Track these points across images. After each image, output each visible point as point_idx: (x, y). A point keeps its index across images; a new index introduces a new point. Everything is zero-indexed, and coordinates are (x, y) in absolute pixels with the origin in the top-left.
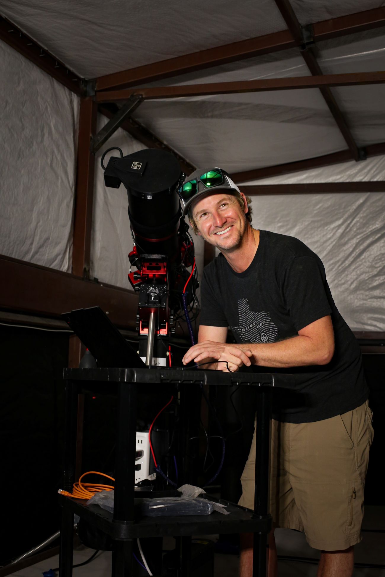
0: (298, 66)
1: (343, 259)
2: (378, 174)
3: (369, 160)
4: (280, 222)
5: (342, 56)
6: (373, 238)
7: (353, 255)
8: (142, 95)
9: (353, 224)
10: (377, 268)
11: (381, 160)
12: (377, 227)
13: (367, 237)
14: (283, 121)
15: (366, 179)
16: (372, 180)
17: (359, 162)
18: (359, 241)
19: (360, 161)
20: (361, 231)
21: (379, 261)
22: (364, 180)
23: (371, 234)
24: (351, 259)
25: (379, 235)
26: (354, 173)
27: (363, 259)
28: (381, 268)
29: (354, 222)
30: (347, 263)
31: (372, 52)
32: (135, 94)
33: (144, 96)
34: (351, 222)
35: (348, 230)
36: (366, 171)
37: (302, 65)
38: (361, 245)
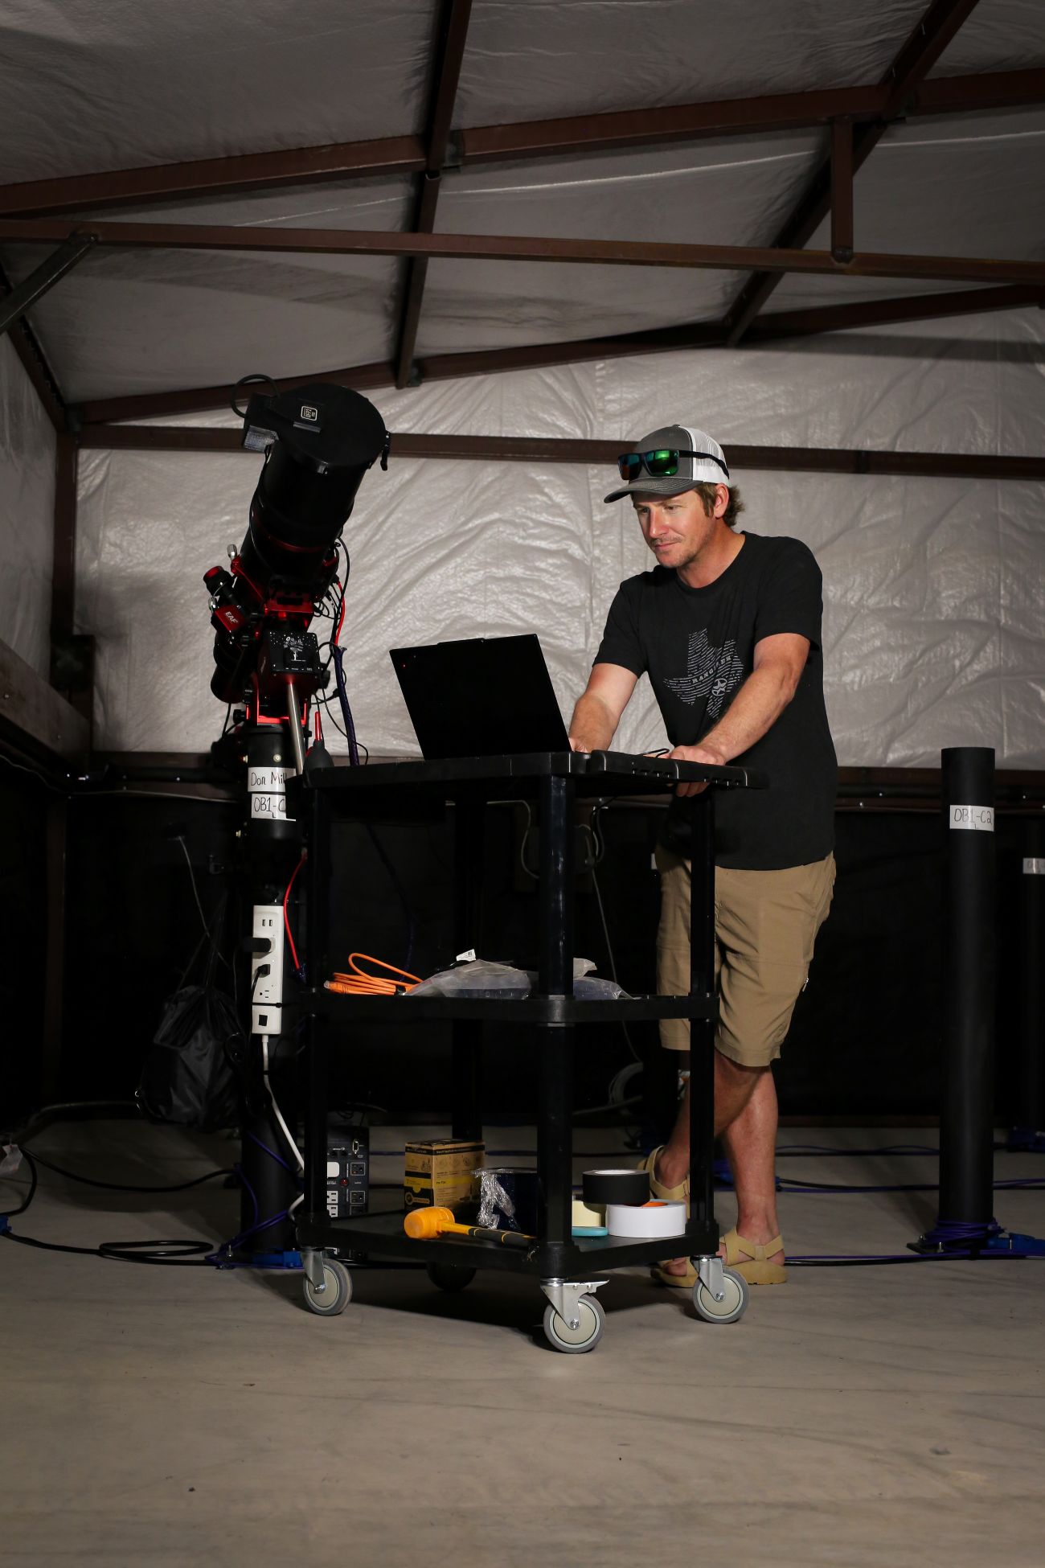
0: (390, 200)
1: (367, 601)
2: (444, 419)
3: (425, 387)
4: (227, 514)
5: (481, 189)
6: (432, 558)
7: (388, 592)
8: (96, 236)
9: (387, 525)
10: (439, 621)
11: (450, 388)
12: (441, 535)
13: (419, 555)
14: (299, 300)
15: (417, 430)
16: (430, 433)
17: (401, 391)
18: (403, 563)
19: (406, 389)
20: (406, 541)
21: (445, 607)
22: (413, 431)
23: (427, 549)
24: (383, 600)
25: (444, 552)
26: (391, 415)
27: (412, 601)
28: (448, 622)
29: (391, 520)
30: (377, 608)
31: (539, 187)
32: (81, 232)
33: (100, 238)
34: (384, 521)
35: (378, 537)
36: (417, 410)
37: (398, 198)
38: (405, 571)
